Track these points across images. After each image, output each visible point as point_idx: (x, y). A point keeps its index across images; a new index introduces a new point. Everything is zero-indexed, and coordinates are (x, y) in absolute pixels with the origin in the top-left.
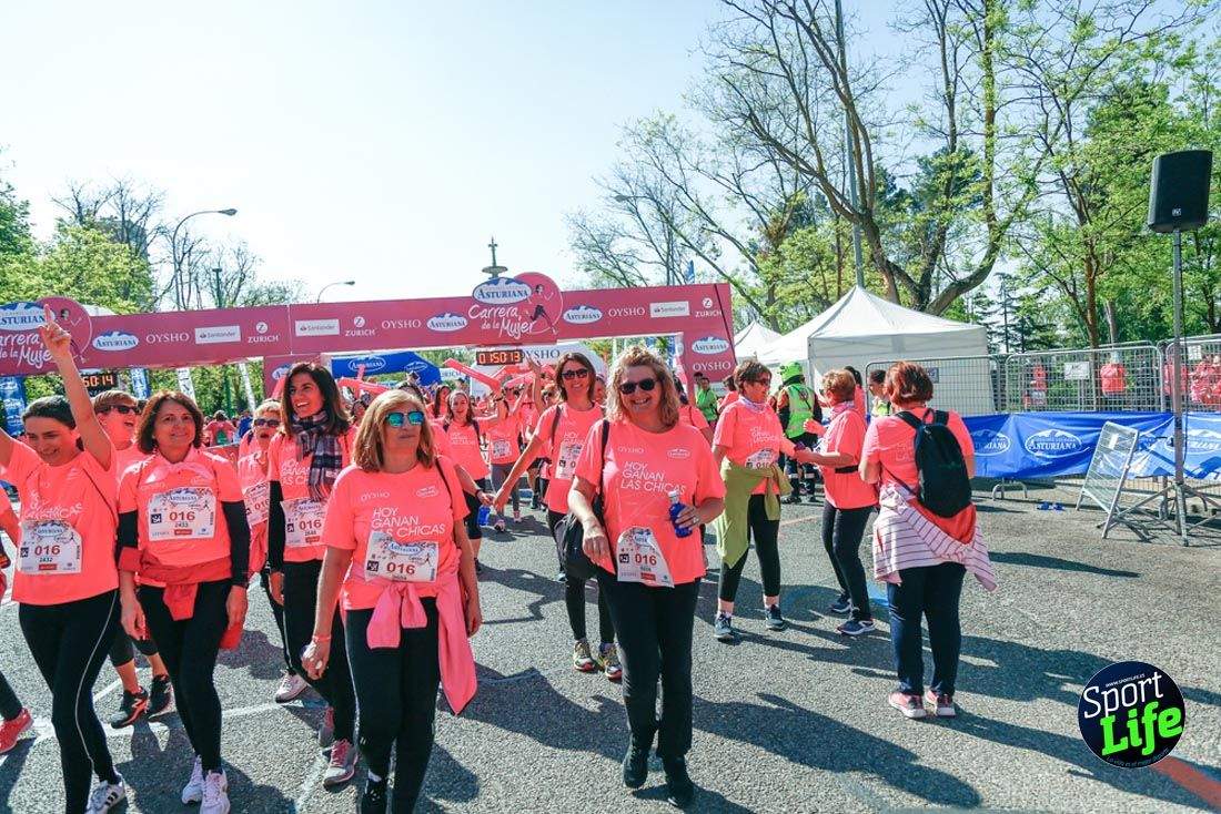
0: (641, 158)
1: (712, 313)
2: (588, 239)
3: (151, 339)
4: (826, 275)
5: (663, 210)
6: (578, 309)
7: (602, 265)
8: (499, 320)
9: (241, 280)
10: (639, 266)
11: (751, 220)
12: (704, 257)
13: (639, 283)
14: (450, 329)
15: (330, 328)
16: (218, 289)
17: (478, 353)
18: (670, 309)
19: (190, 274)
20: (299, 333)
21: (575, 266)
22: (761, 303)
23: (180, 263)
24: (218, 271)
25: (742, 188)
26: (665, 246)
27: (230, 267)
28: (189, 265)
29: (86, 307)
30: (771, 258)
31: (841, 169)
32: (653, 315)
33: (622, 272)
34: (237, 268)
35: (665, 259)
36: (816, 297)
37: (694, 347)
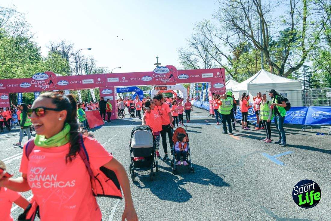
0: (200, 33)
1: (220, 76)
2: (183, 56)
3: (72, 82)
4: (252, 66)
5: (205, 48)
6: (182, 75)
7: (187, 63)
8: (161, 78)
9: (92, 67)
10: (198, 63)
11: (231, 50)
12: (217, 61)
13: (197, 68)
14: (148, 80)
15: (116, 80)
16: (87, 70)
17: (155, 87)
18: (208, 75)
19: (79, 65)
22: (233, 74)
23: (77, 63)
24: (86, 64)
25: (228, 41)
26: (205, 57)
27: (90, 63)
28: (79, 63)
29: (56, 74)
30: (236, 61)
31: (258, 35)
32: (203, 77)
33: (193, 65)
34: (91, 64)
35: (205, 61)
36: (249, 72)
37: (214, 86)
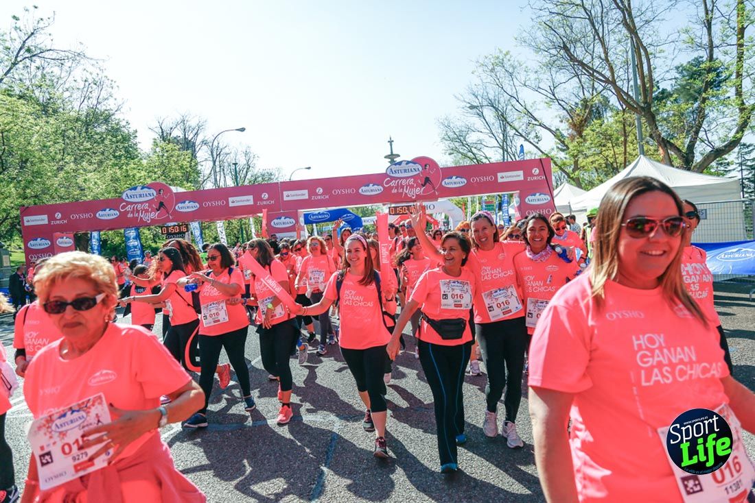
0: (489, 80)
1: (539, 178)
2: (451, 134)
3: (206, 204)
4: (616, 150)
5: (500, 113)
6: (451, 178)
7: (461, 150)
8: (402, 187)
9: (248, 169)
10: (485, 150)
12: (530, 142)
13: (485, 161)
14: (372, 193)
16: (236, 175)
17: (389, 208)
18: (510, 176)
19: (220, 167)
20: (285, 199)
21: (444, 151)
22: (569, 170)
23: (214, 161)
24: (235, 164)
25: (556, 95)
26: (501, 136)
27: (242, 161)
28: (220, 162)
29: (171, 187)
30: (577, 140)
31: (626, 78)
32: (499, 180)
33: (473, 154)
35: (501, 144)
36: (608, 165)
37: (527, 200)
